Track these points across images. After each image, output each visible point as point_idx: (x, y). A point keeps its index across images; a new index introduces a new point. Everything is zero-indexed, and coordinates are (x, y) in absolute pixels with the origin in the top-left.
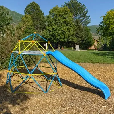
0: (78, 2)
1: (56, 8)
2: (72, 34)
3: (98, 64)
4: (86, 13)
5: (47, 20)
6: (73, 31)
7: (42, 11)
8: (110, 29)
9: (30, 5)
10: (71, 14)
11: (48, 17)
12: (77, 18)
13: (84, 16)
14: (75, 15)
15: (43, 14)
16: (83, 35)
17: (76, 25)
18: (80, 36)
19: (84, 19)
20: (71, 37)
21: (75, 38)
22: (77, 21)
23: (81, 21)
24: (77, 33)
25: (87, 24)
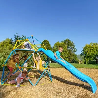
0: (70, 40)
1: (58, 43)
2: (66, 57)
3: (82, 68)
4: (74, 46)
5: (53, 49)
6: (67, 55)
7: (50, 45)
8: (88, 54)
9: (44, 41)
10: (66, 46)
11: (53, 47)
12: (69, 49)
13: (73, 48)
14: (68, 47)
15: (51, 46)
16: (73, 58)
17: (68, 52)
18: (71, 58)
19: (73, 49)
20: (66, 59)
21: (68, 59)
22: (69, 50)
23: (72, 50)
24: (69, 57)
25: (75, 52)
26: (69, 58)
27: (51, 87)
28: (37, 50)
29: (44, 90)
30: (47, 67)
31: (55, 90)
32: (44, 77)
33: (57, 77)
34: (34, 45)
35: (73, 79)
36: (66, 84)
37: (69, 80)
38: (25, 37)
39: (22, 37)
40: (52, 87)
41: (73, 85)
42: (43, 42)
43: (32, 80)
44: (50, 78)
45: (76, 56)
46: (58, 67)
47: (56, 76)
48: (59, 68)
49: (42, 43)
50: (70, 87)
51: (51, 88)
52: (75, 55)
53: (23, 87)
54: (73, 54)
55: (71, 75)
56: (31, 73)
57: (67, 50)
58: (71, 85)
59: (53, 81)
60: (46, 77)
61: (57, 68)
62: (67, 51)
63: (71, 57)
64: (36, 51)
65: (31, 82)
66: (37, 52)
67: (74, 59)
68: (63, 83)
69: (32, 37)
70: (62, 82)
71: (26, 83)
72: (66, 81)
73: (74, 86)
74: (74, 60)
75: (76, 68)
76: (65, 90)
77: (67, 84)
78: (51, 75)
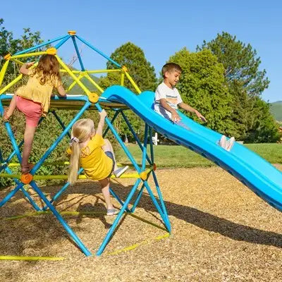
0: (236, 41)
1: (183, 54)
2: (224, 114)
4: (257, 65)
6: (226, 107)
7: (149, 64)
9: (121, 50)
10: (219, 67)
12: (235, 77)
13: (252, 72)
14: (231, 69)
15: (152, 69)
16: (253, 117)
17: (232, 94)
18: (245, 120)
19: (253, 80)
20: (221, 122)
21: (231, 125)
22: (235, 83)
23: (246, 84)
24: (237, 113)
25: (261, 90)
26: (234, 119)
27: (171, 257)
28: (100, 94)
29: (141, 272)
30: (147, 167)
31: (189, 271)
32: (132, 211)
33: (188, 208)
34: (83, 70)
35: (263, 217)
36: (233, 242)
37: (248, 223)
38: (37, 38)
39: (25, 37)
40: (175, 259)
41: (264, 247)
42: (116, 52)
43: (79, 229)
44: (158, 215)
45: (265, 108)
46: (194, 163)
47: (185, 203)
48: (194, 166)
49: (112, 57)
50: (252, 256)
51: (168, 264)
52: (262, 103)
53: (46, 264)
54: (253, 103)
55: (254, 198)
56: (74, 195)
57: (224, 83)
58: (259, 246)
59: (174, 231)
60: (140, 212)
61: (189, 167)
62: (226, 88)
63: (246, 115)
64: (94, 100)
65: (76, 237)
66: (97, 105)
67: (258, 124)
68: (220, 237)
69: (73, 37)
70: (216, 231)
71: (55, 246)
72: (232, 224)
73: (272, 248)
74: (259, 129)
75: (270, 162)
76: (233, 270)
77: (241, 239)
78: (165, 203)
